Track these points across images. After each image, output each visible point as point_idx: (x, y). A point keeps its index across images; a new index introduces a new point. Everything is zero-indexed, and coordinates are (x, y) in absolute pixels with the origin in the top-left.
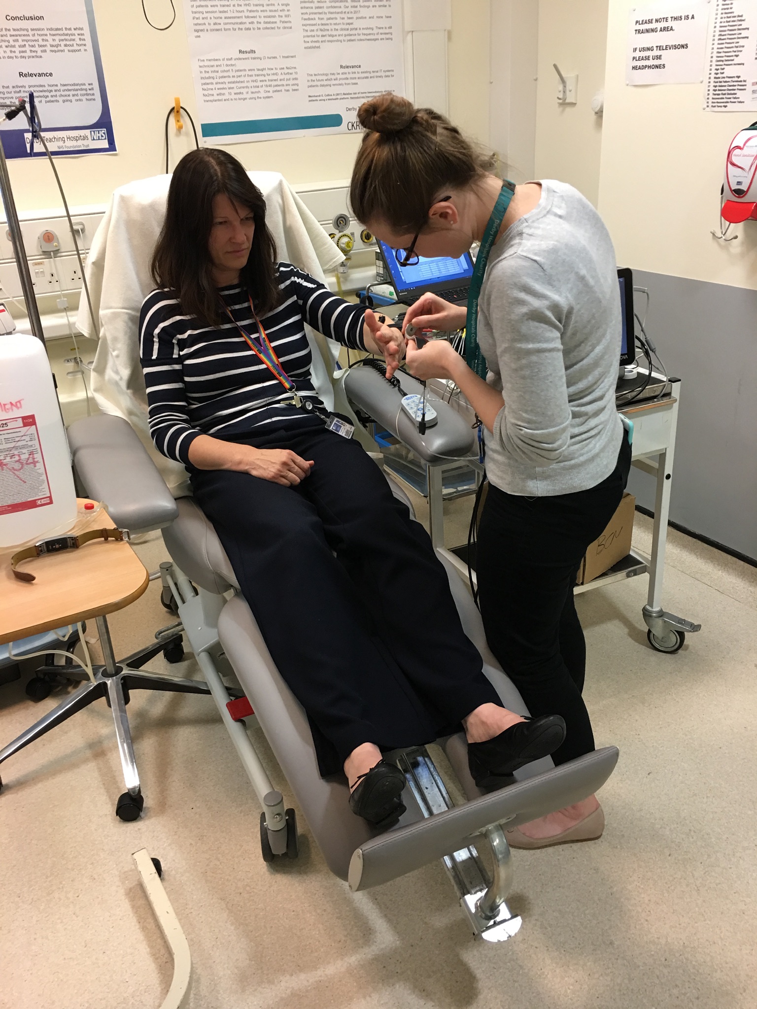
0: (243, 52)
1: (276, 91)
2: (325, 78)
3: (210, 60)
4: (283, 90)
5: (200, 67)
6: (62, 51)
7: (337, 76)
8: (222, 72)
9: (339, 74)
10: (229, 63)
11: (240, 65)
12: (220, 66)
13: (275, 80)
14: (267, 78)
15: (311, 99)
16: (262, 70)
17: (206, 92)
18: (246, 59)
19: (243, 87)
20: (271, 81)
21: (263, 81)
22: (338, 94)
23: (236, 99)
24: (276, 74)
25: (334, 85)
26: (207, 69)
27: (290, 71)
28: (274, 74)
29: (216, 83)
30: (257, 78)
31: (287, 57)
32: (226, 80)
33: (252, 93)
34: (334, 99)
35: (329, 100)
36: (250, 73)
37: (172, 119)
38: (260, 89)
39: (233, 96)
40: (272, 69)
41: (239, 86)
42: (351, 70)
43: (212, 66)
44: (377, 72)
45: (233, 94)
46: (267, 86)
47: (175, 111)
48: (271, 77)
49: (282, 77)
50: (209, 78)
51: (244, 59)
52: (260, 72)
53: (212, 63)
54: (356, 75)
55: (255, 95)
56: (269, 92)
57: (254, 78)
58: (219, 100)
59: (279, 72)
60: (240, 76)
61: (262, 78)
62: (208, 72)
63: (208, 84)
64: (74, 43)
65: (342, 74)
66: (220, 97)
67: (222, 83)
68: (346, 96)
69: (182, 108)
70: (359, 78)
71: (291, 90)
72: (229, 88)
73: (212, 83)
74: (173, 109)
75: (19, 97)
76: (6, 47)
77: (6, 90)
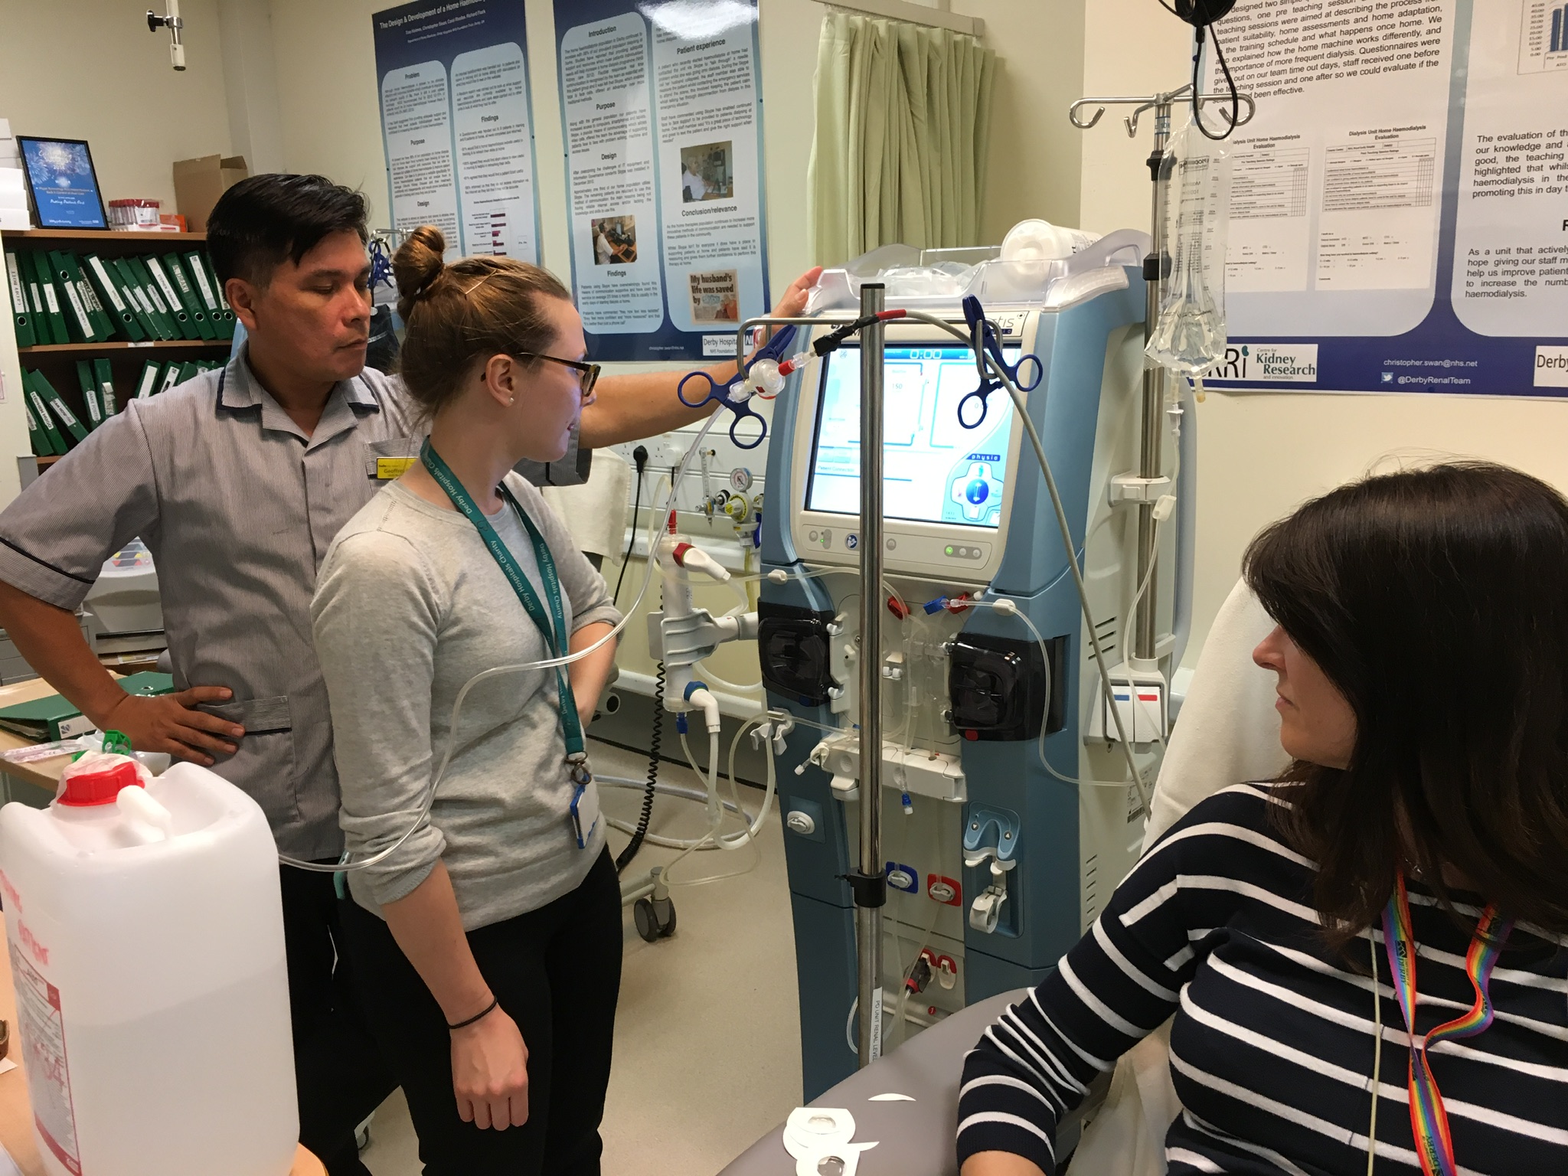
75: (1548, 272)
76: (1552, 168)
77: (1522, 257)
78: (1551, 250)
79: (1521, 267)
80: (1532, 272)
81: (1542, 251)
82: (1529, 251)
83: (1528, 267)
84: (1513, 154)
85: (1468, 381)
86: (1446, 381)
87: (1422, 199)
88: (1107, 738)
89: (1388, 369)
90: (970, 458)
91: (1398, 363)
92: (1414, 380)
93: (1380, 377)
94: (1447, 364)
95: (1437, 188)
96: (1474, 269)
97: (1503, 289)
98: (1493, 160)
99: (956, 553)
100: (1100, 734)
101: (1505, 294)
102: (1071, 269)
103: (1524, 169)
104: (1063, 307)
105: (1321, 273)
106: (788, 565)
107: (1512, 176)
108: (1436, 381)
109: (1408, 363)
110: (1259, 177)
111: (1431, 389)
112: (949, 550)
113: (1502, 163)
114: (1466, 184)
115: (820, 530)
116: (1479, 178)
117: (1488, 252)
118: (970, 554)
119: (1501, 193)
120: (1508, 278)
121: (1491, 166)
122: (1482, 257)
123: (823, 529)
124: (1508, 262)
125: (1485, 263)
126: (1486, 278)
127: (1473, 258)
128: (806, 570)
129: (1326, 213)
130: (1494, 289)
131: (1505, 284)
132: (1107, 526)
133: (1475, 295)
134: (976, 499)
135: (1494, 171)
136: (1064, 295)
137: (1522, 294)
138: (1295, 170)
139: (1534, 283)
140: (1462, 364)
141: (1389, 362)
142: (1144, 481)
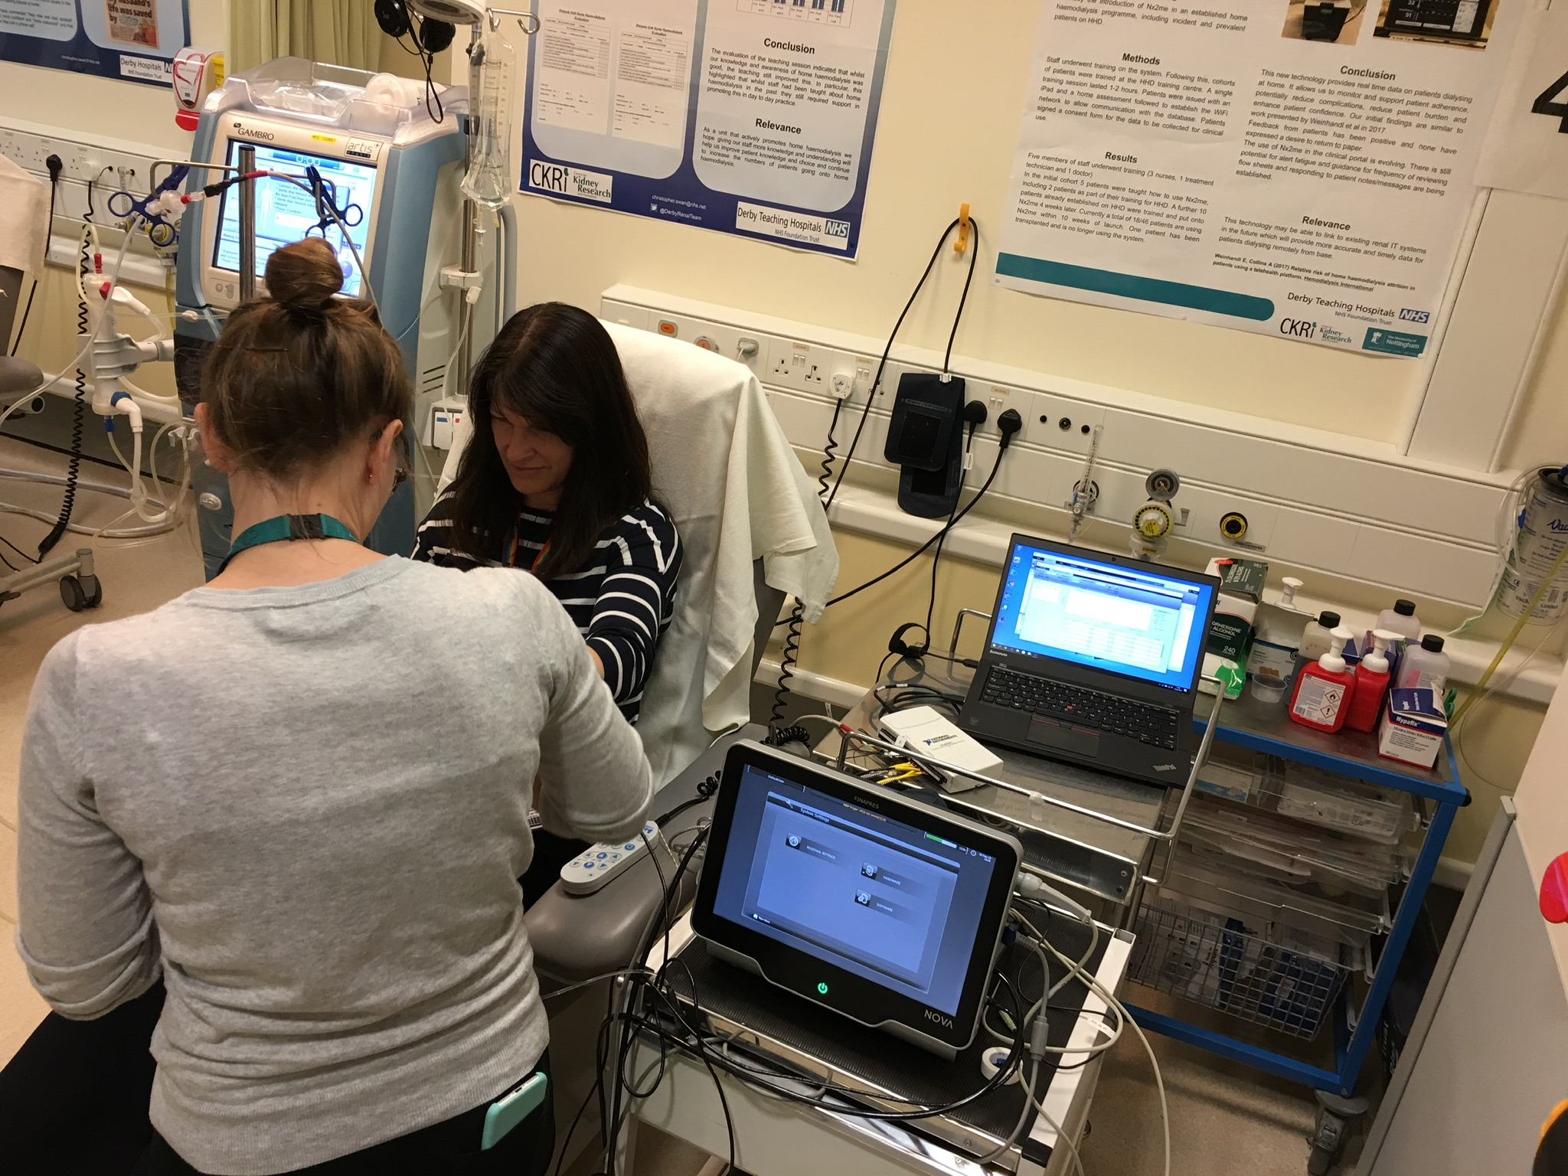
0: (1114, 157)
1: (1151, 232)
2: (1262, 231)
3: (1049, 159)
4: (1167, 234)
5: (1029, 165)
6: (824, 101)
7: (1288, 233)
8: (1063, 180)
9: (1295, 231)
10: (1081, 169)
11: (1100, 176)
12: (1064, 171)
13: (1157, 214)
14: (1143, 207)
15: (1219, 260)
16: (1139, 193)
17: (1024, 207)
18: (1114, 168)
19: (1093, 214)
20: (1150, 213)
21: (1134, 210)
22: (1279, 266)
23: (1073, 229)
24: (1163, 205)
25: (1276, 248)
26: (1038, 171)
27: (1192, 205)
28: (1158, 204)
29: (1046, 197)
30: (1124, 203)
31: (1196, 181)
32: (1067, 195)
33: (1108, 225)
34: (1267, 272)
35: (1256, 270)
36: (1114, 193)
37: (955, 236)
38: (1122, 222)
39: (1069, 223)
40: (1159, 195)
41: (1086, 210)
42: (1323, 229)
43: (1049, 168)
44: (1386, 245)
45: (1070, 219)
46: (1138, 220)
47: (967, 225)
48: (1152, 208)
49: (1173, 212)
50: (1039, 186)
51: (1110, 168)
52: (1133, 196)
53: (1051, 164)
54: (1335, 242)
55: (1113, 231)
56: (1139, 230)
57: (1119, 203)
58: (1043, 224)
59: (1171, 202)
60: (1092, 194)
61: (1135, 206)
62: (1039, 176)
63: (1032, 194)
64: (845, 93)
65: (1302, 232)
66: (1045, 220)
67: (1057, 198)
68: (1295, 273)
69: (971, 219)
70: (1337, 248)
71: (1183, 237)
72: (1067, 210)
73: (1040, 195)
74: (957, 221)
75: (746, 153)
76: (752, 81)
77: (733, 139)
78: (749, 137)
79: (732, 146)
80: (738, 151)
81: (744, 137)
82: (737, 136)
83: (736, 147)
84: (732, 66)
85: (700, 218)
86: (688, 216)
87: (679, 85)
88: (433, 446)
89: (655, 202)
91: (660, 199)
92: (669, 212)
93: (650, 207)
94: (689, 204)
95: (687, 80)
96: (706, 141)
97: (722, 159)
98: (720, 67)
101: (723, 162)
102: (414, 116)
103: (737, 78)
104: (406, 145)
105: (616, 124)
106: (199, 308)
107: (730, 81)
108: (682, 215)
109: (666, 200)
110: (577, 42)
111: (680, 220)
113: (724, 71)
114: (704, 82)
115: (225, 284)
116: (712, 78)
117: (714, 132)
119: (724, 91)
120: (724, 152)
121: (719, 71)
122: (710, 134)
123: (227, 284)
124: (725, 140)
125: (713, 138)
126: (713, 149)
127: (706, 134)
128: (214, 313)
129: (622, 81)
130: (717, 158)
131: (723, 155)
133: (706, 159)
135: (720, 75)
136: (408, 136)
137: (732, 164)
138: (602, 43)
139: (739, 158)
140: (697, 206)
141: (654, 197)
142: (462, 274)
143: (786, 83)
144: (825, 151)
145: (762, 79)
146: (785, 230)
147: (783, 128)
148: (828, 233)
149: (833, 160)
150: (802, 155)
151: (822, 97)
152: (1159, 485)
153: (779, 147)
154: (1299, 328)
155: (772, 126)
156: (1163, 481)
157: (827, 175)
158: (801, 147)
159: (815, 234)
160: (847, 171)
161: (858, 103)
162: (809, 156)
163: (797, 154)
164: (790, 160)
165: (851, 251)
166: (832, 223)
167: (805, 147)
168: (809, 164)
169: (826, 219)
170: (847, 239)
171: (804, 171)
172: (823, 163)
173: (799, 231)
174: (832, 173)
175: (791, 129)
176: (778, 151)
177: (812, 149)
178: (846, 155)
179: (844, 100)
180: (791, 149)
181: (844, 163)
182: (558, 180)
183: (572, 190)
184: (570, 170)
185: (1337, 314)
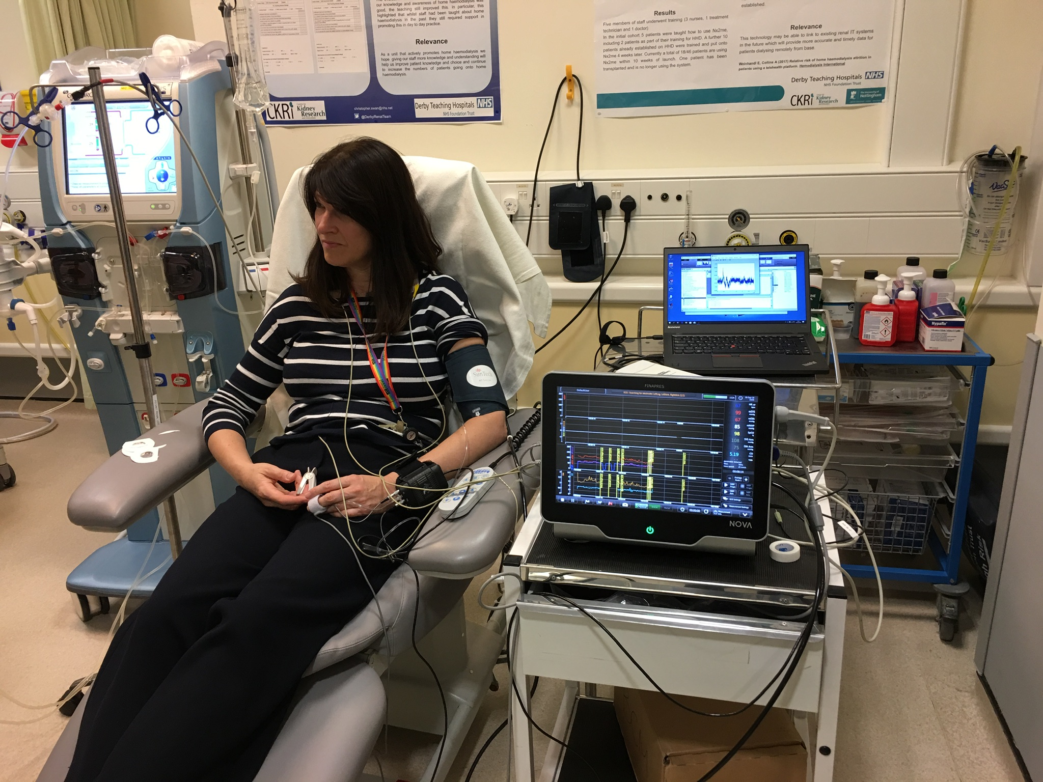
0: (660, 14)
1: (694, 58)
2: (767, 41)
3: (617, 24)
4: (705, 57)
5: (605, 31)
6: (459, 18)
7: (783, 39)
8: (629, 36)
9: (787, 36)
10: (640, 26)
11: (654, 28)
12: (629, 30)
13: (696, 45)
14: (686, 42)
15: (742, 67)
16: (681, 33)
17: (607, 60)
18: (661, 21)
19: (654, 54)
20: (691, 45)
21: (680, 46)
22: (782, 62)
23: (642, 67)
24: (698, 38)
25: (777, 50)
26: (611, 34)
27: (717, 34)
28: (696, 38)
29: (621, 50)
30: (672, 43)
31: (717, 18)
32: (634, 46)
33: (665, 60)
34: (775, 68)
35: (767, 68)
36: (665, 37)
37: (565, 89)
38: (675, 56)
39: (640, 64)
40: (694, 32)
41: (649, 52)
42: (804, 31)
43: (619, 30)
44: (847, 33)
45: (639, 61)
46: (684, 52)
47: (571, 80)
48: (691, 42)
49: (706, 41)
50: (614, 43)
51: (659, 21)
52: (678, 36)
53: (619, 27)
54: (814, 38)
55: (668, 63)
56: (686, 58)
57: (669, 43)
58: (622, 68)
59: (703, 35)
60: (651, 41)
61: (680, 43)
62: (613, 37)
63: (611, 50)
64: (472, 9)
65: (792, 36)
66: (623, 65)
67: (628, 49)
68: (792, 64)
69: (574, 76)
70: (816, 41)
71: (715, 57)
72: (636, 55)
73: (616, 50)
74: (565, 79)
75: (413, 64)
76: (408, 15)
77: (402, 57)
78: (413, 53)
79: (403, 62)
80: (407, 64)
81: (409, 54)
82: (404, 54)
83: (405, 62)
84: (392, 7)
85: (390, 116)
86: (381, 117)
87: (358, 28)
88: (248, 291)
89: (357, 112)
90: (155, 159)
91: (360, 109)
92: (368, 117)
93: (354, 116)
94: (380, 109)
95: (363, 23)
96: (384, 62)
97: (397, 72)
98: (384, 10)
99: (157, 207)
100: (245, 289)
101: (398, 75)
102: (190, 61)
103: (397, 15)
104: (190, 80)
105: (320, 64)
106: (63, 225)
107: (393, 18)
108: (377, 117)
109: (364, 109)
110: (282, 14)
111: (376, 121)
112: (153, 206)
113: (387, 12)
114: (375, 22)
115: (78, 204)
116: (380, 19)
117: (388, 55)
118: (164, 207)
119: (390, 26)
120: (398, 67)
121: (383, 13)
122: (386, 57)
123: (80, 204)
124: (397, 59)
125: (388, 60)
126: (390, 67)
127: (383, 57)
128: (73, 226)
129: (317, 34)
130: (394, 72)
131: (397, 70)
132: (231, 189)
133: (386, 75)
134: (162, 179)
135: (385, 15)
136: (189, 74)
137: (405, 74)
138: (299, 11)
139: (409, 69)
140: (386, 108)
141: (356, 109)
142: (245, 166)
143: (431, 11)
144: (467, 52)
145: (414, 11)
146: (449, 111)
147: (435, 42)
148: (480, 107)
149: (474, 57)
150: (452, 57)
151: (457, 15)
152: (737, 220)
153: (435, 56)
154: (802, 100)
155: (427, 42)
156: (739, 217)
157: (471, 67)
158: (450, 52)
159: (471, 110)
160: (484, 62)
161: (482, 14)
162: (456, 57)
163: (448, 58)
164: (444, 63)
165: (497, 115)
166: (481, 99)
167: (452, 52)
168: (457, 62)
169: (475, 98)
170: (493, 109)
171: (455, 68)
172: (467, 60)
173: (460, 110)
174: (474, 65)
175: (441, 42)
176: (434, 58)
177: (458, 52)
178: (481, 51)
179: (473, 14)
180: (443, 55)
181: (481, 57)
182: (286, 111)
183: (298, 116)
184: (294, 103)
185: (825, 85)
